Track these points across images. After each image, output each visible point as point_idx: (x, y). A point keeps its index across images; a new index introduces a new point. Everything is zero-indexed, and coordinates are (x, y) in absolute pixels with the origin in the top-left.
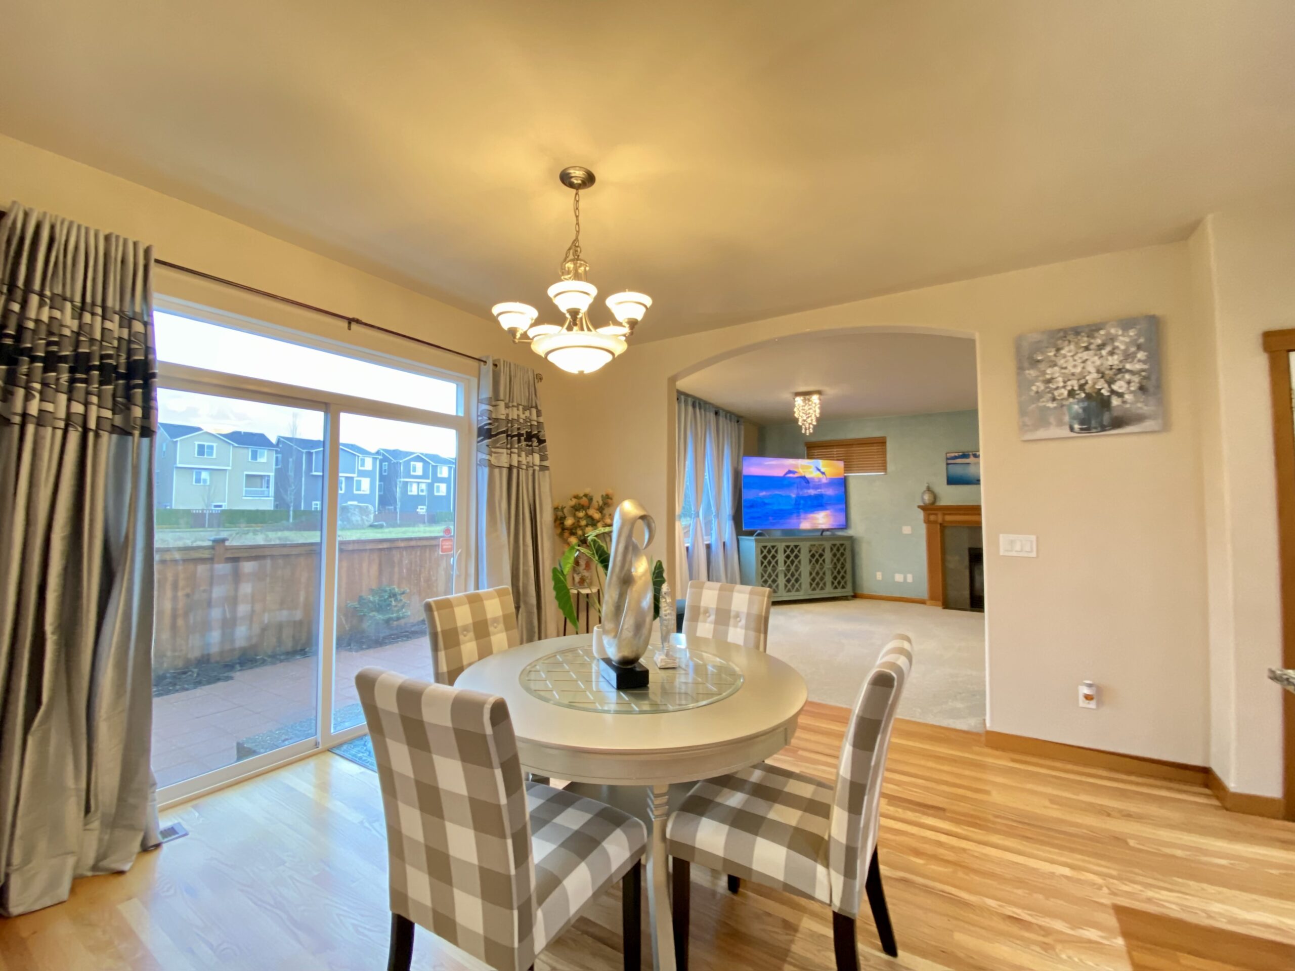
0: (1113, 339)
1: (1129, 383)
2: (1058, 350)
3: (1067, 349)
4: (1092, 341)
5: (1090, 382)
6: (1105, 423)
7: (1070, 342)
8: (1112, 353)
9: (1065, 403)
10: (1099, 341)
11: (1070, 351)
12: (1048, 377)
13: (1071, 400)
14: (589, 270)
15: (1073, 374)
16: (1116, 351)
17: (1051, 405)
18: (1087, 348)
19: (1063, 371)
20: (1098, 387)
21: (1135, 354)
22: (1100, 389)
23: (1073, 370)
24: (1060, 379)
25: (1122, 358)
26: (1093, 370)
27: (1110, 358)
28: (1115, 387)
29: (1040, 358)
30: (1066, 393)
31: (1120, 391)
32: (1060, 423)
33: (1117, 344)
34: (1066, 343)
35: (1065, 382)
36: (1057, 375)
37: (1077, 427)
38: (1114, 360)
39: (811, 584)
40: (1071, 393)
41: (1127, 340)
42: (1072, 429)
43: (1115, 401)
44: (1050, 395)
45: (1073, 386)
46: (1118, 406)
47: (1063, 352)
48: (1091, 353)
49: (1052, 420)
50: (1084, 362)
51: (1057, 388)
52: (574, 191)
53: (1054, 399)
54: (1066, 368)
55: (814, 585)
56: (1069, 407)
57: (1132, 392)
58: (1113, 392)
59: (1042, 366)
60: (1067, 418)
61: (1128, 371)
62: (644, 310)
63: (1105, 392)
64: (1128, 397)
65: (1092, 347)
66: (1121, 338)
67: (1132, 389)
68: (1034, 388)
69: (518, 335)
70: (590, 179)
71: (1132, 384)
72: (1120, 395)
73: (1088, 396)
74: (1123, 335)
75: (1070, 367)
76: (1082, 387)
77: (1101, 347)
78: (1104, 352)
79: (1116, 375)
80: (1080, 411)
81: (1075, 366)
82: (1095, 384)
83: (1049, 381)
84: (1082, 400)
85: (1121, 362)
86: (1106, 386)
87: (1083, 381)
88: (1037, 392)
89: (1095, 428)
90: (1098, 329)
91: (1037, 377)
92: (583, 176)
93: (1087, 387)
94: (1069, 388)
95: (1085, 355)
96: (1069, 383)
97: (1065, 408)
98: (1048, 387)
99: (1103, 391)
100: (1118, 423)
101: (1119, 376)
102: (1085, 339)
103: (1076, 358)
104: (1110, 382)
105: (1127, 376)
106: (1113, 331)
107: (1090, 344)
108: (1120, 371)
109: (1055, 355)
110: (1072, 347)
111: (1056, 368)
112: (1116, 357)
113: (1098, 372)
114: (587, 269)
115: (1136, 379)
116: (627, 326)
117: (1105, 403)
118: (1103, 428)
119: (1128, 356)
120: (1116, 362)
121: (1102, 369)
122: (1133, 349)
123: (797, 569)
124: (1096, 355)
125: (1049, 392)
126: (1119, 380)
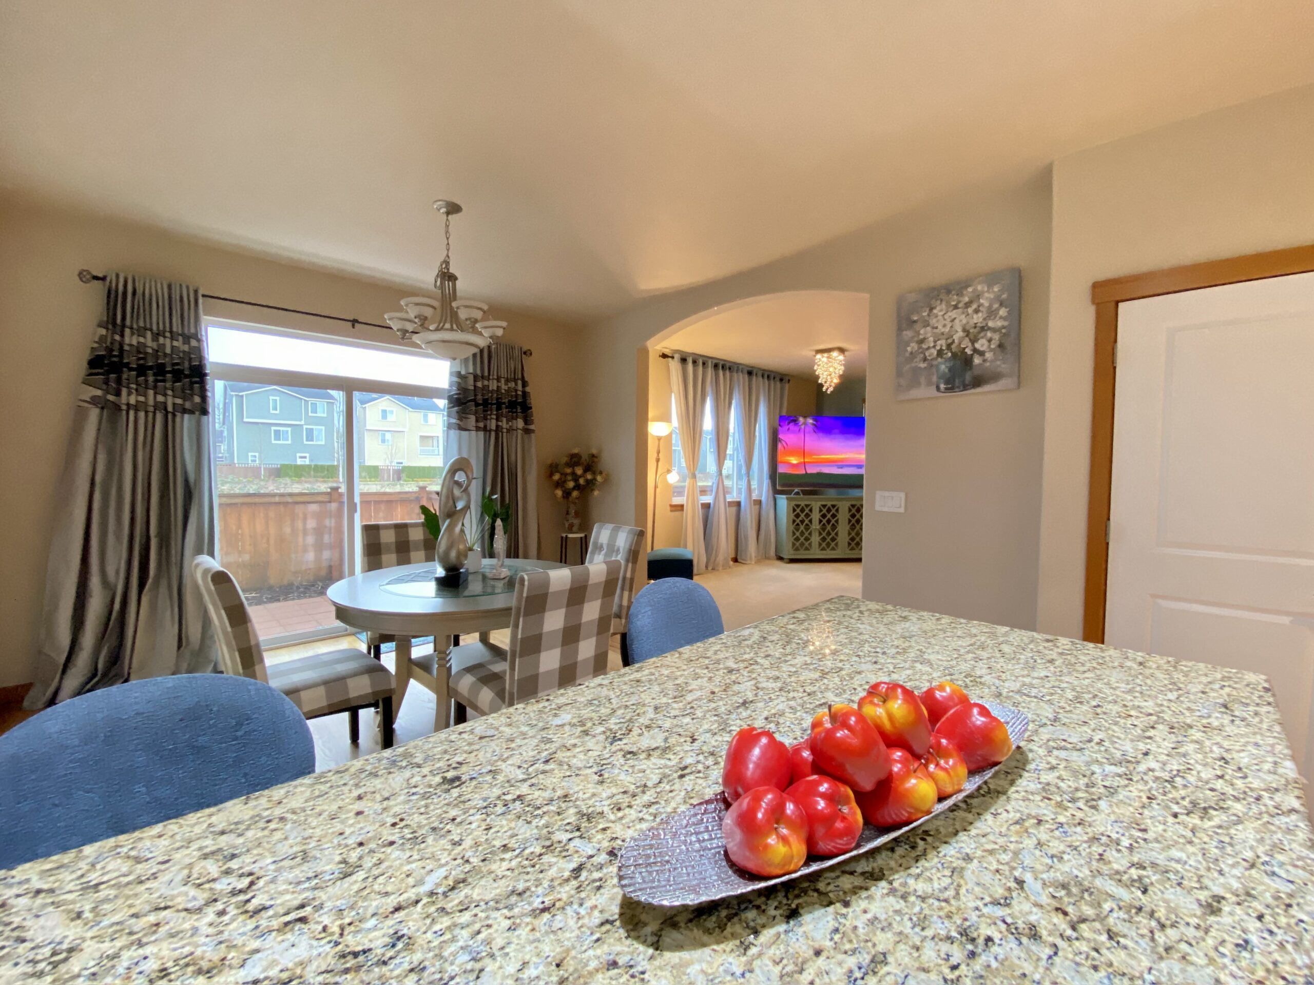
0: (978, 297)
1: (990, 341)
2: (931, 309)
3: (938, 308)
4: (961, 299)
5: (956, 341)
6: (967, 382)
7: (941, 301)
8: (977, 311)
9: (935, 363)
10: (966, 299)
11: (941, 310)
12: (921, 337)
13: (939, 360)
15: (943, 334)
16: (981, 308)
17: (923, 365)
18: (956, 307)
19: (935, 331)
20: (963, 346)
21: (998, 310)
22: (964, 349)
23: (943, 330)
24: (931, 339)
25: (985, 316)
26: (960, 329)
27: (975, 316)
28: (977, 346)
29: (915, 318)
30: (935, 353)
31: (982, 349)
32: (929, 383)
33: (981, 301)
34: (939, 302)
35: (935, 342)
36: (929, 335)
37: (942, 386)
38: (978, 318)
39: (849, 544)
40: (940, 353)
41: (992, 296)
42: (938, 389)
43: (977, 360)
44: (922, 355)
45: (941, 346)
46: (980, 364)
47: (935, 311)
48: (960, 311)
49: (923, 380)
50: (953, 320)
51: (929, 348)
53: (925, 359)
54: (937, 328)
55: (853, 544)
56: (937, 366)
57: (991, 350)
58: (975, 350)
59: (917, 327)
60: (935, 379)
61: (989, 329)
63: (969, 351)
64: (988, 355)
65: (960, 305)
66: (986, 295)
67: (993, 346)
68: (909, 349)
71: (993, 342)
72: (981, 353)
73: (954, 355)
74: (988, 291)
75: (940, 327)
76: (949, 346)
77: (968, 305)
78: (970, 310)
79: (979, 333)
80: (947, 370)
81: (944, 326)
82: (960, 344)
83: (922, 341)
84: (949, 359)
85: (985, 319)
86: (970, 344)
87: (950, 341)
88: (911, 353)
89: (958, 387)
90: (967, 287)
91: (913, 337)
93: (953, 346)
94: (938, 348)
95: (953, 314)
96: (939, 343)
97: (934, 370)
98: (920, 348)
99: (967, 350)
100: (978, 382)
101: (982, 334)
102: (955, 297)
103: (946, 317)
104: (973, 342)
105: (989, 334)
106: (979, 288)
107: (959, 302)
108: (983, 329)
109: (929, 315)
110: (944, 306)
111: (929, 329)
112: (980, 314)
113: (964, 330)
115: (996, 337)
117: (967, 361)
118: (965, 387)
119: (991, 314)
120: (981, 320)
121: (967, 328)
122: (996, 306)
123: (834, 527)
124: (963, 313)
125: (922, 353)
126: (982, 338)
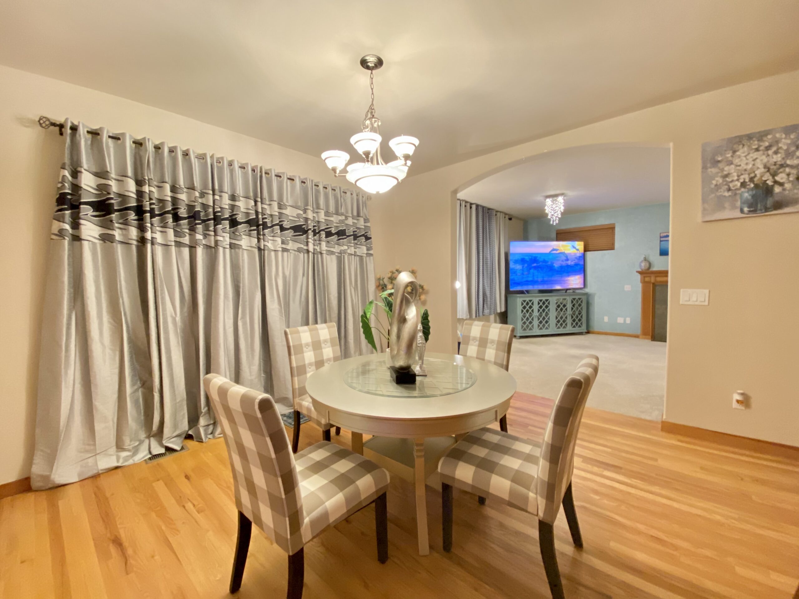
0: (777, 142)
1: (788, 175)
2: (734, 152)
3: (741, 151)
4: (761, 144)
5: (758, 176)
6: (768, 206)
7: (744, 145)
8: (776, 153)
9: (738, 192)
10: (767, 144)
11: (743, 153)
12: (725, 173)
13: (743, 190)
14: (381, 125)
15: (745, 170)
16: (780, 151)
17: (727, 194)
18: (757, 150)
19: (738, 168)
20: (764, 179)
21: (794, 152)
22: (766, 181)
23: (745, 167)
24: (735, 174)
25: (783, 156)
26: (761, 166)
27: (775, 156)
28: (777, 178)
29: (720, 159)
30: (739, 184)
31: (781, 181)
32: (733, 207)
33: (780, 145)
34: (741, 146)
35: (738, 176)
36: (733, 171)
37: (746, 209)
38: (778, 158)
39: (557, 325)
40: (743, 185)
41: (789, 141)
42: (742, 211)
43: (777, 189)
44: (726, 187)
45: (744, 179)
46: (780, 193)
47: (738, 153)
48: (761, 152)
49: (727, 205)
50: (754, 160)
51: (732, 181)
52: (370, 71)
53: (729, 190)
54: (740, 166)
55: (559, 325)
56: (741, 195)
57: (790, 182)
58: (776, 182)
59: (720, 165)
60: (739, 204)
61: (788, 166)
62: (414, 148)
63: (770, 183)
64: (788, 186)
65: (761, 148)
66: (783, 140)
67: (791, 179)
68: (714, 182)
69: (338, 172)
70: (380, 63)
71: (791, 176)
72: (781, 184)
73: (757, 186)
74: (785, 138)
75: (742, 165)
76: (752, 180)
77: (768, 148)
78: (770, 152)
79: (779, 169)
80: (750, 197)
81: (747, 164)
82: (762, 176)
83: (727, 176)
84: (752, 189)
85: (783, 159)
86: (771, 178)
87: (752, 175)
88: (716, 185)
89: (761, 210)
90: (766, 135)
91: (718, 173)
92: (375, 61)
93: (756, 179)
94: (742, 180)
95: (755, 155)
96: (742, 177)
97: (738, 197)
98: (726, 181)
99: (768, 182)
100: (778, 205)
101: (781, 170)
102: (756, 142)
103: (748, 157)
104: (774, 175)
105: (787, 170)
106: (778, 135)
107: (759, 146)
108: (782, 166)
109: (732, 156)
110: (746, 149)
111: (733, 166)
112: (779, 155)
113: (765, 167)
114: (380, 124)
115: (794, 172)
116: (403, 159)
117: (768, 191)
118: (767, 209)
119: (789, 154)
120: (780, 159)
121: (768, 165)
122: (793, 149)
123: (547, 314)
124: (764, 154)
125: (726, 185)
126: (781, 172)
